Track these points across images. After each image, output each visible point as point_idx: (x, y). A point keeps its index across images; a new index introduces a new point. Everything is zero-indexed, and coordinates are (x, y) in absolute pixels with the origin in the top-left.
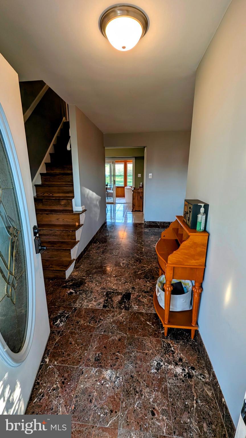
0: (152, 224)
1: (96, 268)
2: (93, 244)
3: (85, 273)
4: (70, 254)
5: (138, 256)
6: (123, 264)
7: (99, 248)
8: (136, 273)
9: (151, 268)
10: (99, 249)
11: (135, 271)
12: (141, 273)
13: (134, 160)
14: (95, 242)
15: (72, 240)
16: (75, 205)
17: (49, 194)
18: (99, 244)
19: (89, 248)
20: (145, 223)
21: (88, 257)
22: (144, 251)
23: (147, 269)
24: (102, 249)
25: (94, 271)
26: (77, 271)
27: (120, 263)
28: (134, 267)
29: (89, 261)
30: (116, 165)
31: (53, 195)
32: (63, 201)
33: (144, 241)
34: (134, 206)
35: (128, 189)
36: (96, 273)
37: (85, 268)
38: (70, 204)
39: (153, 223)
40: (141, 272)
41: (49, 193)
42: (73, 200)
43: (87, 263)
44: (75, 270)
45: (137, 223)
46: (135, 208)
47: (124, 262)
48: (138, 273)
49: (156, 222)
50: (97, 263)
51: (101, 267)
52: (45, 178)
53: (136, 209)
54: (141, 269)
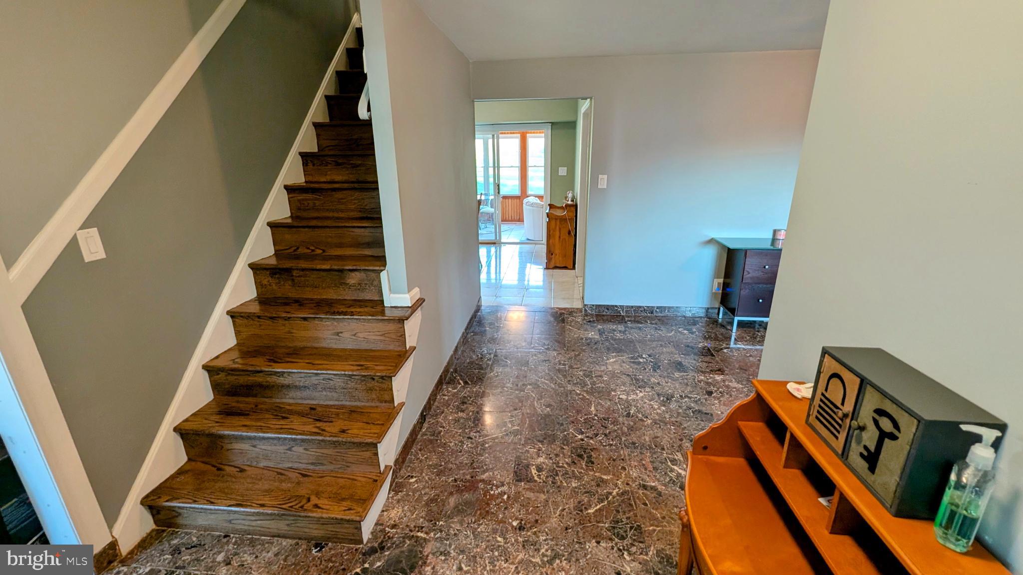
0: (604, 313)
1: (459, 490)
2: (447, 388)
3: (423, 514)
4: (376, 454)
5: (580, 437)
6: (539, 469)
7: (464, 403)
8: (581, 511)
9: (628, 488)
10: (463, 407)
11: (579, 502)
12: (600, 509)
13: (550, 131)
14: (452, 382)
15: (381, 402)
16: (390, 290)
17: (313, 251)
18: (463, 387)
19: (436, 403)
20: (585, 310)
21: (434, 441)
22: (596, 415)
23: (614, 493)
24: (471, 408)
25: (452, 501)
26: (398, 501)
27: (528, 466)
28: (574, 485)
29: (434, 460)
30: (500, 140)
31: (324, 251)
32: (353, 274)
33: (588, 375)
34: (552, 254)
35: (532, 205)
36: (459, 510)
37: (424, 488)
38: (375, 283)
39: (608, 309)
40: (598, 507)
41: (313, 248)
42: (384, 275)
43: (429, 466)
44: (392, 497)
45: (565, 309)
46: (553, 261)
47: (541, 460)
48: (589, 511)
49: (616, 306)
50: (459, 468)
51: (471, 485)
52: (299, 201)
53: (555, 263)
54: (597, 492)
